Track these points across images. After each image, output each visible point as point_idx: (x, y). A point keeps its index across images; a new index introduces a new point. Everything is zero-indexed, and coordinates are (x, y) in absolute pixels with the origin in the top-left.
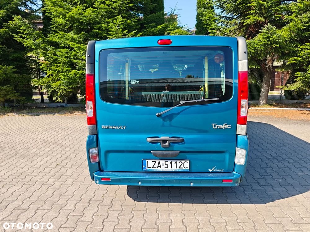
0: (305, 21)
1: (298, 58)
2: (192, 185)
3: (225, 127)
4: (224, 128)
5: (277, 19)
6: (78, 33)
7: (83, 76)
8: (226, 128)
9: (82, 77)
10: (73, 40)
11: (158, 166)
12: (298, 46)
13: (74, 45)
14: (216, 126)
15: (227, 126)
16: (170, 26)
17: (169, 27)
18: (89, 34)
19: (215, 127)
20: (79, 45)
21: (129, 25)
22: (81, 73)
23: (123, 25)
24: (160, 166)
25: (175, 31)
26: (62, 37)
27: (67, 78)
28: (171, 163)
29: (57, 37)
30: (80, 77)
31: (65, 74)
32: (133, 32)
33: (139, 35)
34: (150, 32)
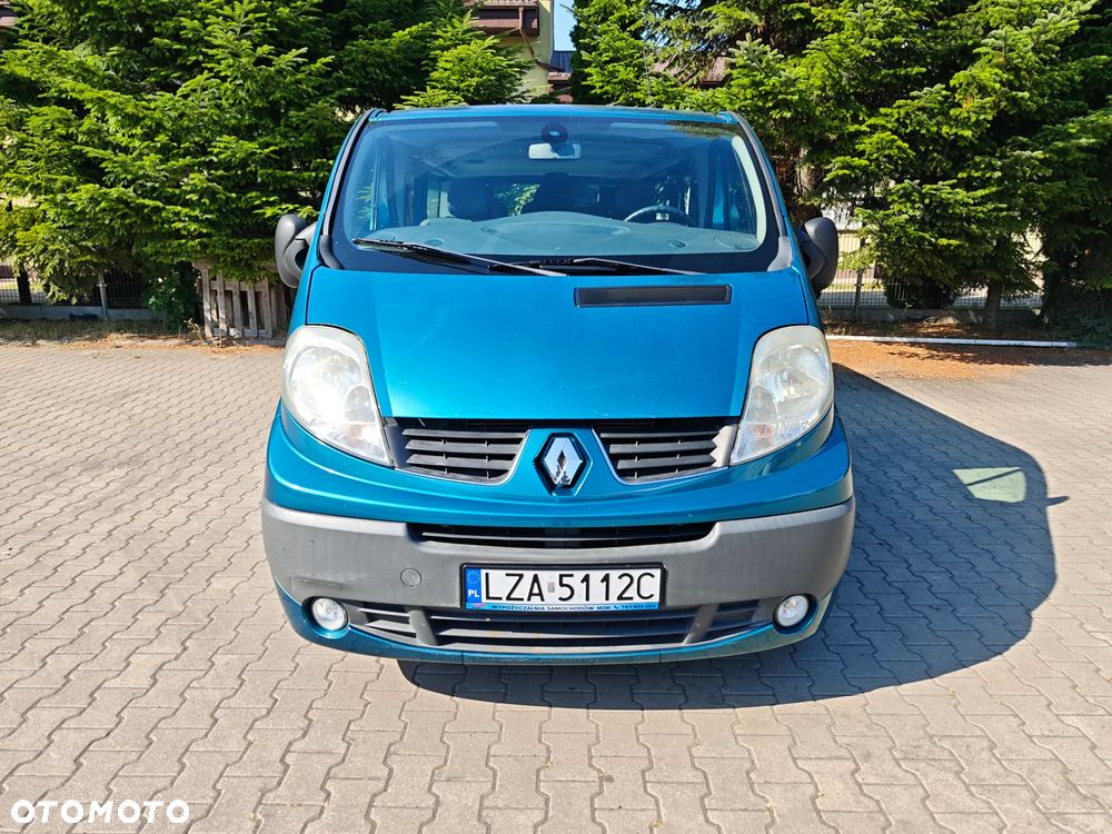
0: (875, 28)
1: (857, 161)
5: (798, 16)
6: (99, 49)
7: (121, 206)
9: (118, 210)
10: (85, 73)
12: (861, 118)
13: (82, 91)
16: (439, 32)
17: (437, 37)
18: (140, 51)
20: (101, 94)
21: (287, 25)
22: (115, 196)
23: (262, 24)
25: (454, 52)
26: (43, 63)
27: (65, 211)
29: (26, 61)
30: (112, 210)
31: (60, 197)
32: (294, 52)
33: (318, 65)
34: (367, 52)
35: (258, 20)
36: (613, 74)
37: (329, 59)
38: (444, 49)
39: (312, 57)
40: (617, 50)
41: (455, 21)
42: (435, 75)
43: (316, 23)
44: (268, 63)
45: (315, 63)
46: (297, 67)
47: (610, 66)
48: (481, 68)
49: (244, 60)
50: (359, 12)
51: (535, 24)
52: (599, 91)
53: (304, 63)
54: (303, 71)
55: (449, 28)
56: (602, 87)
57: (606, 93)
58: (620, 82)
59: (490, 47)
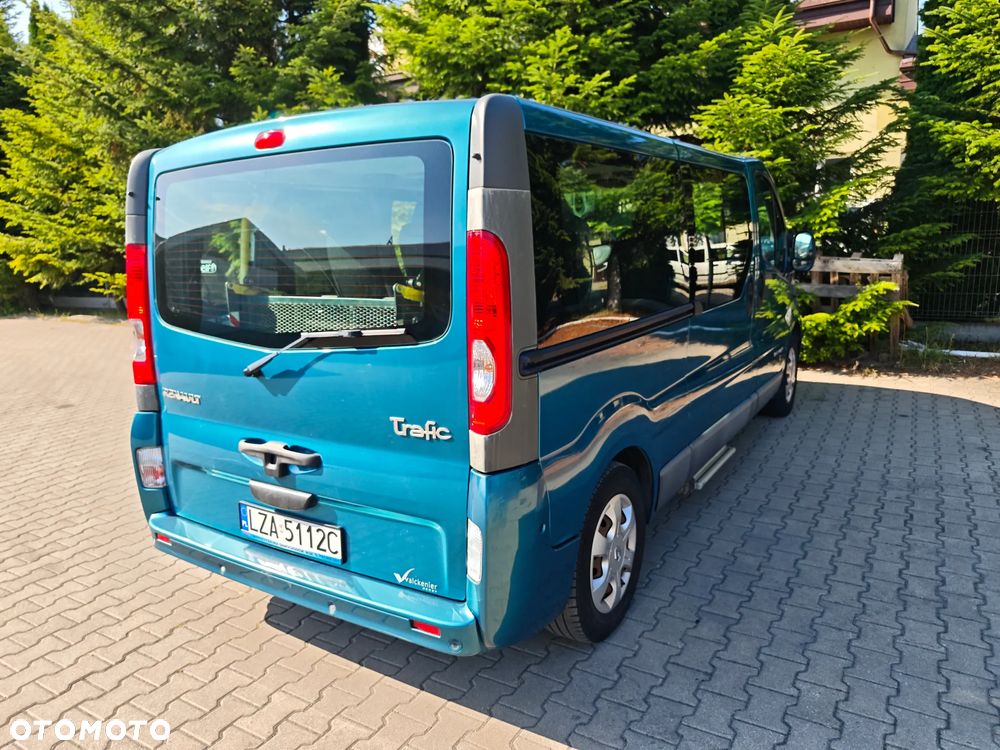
2: (332, 610)
3: (431, 436)
4: (428, 438)
8: (434, 437)
11: (271, 532)
14: (405, 427)
15: (435, 433)
16: (747, 36)
19: (400, 429)
21: (597, 54)
23: (575, 56)
24: (276, 532)
28: (298, 527)
32: (598, 77)
33: (621, 85)
34: (673, 68)
35: (572, 53)
36: (963, 48)
37: (632, 79)
38: (751, 52)
39: (615, 79)
40: (972, 18)
41: (765, 23)
42: (739, 80)
43: (628, 48)
44: (575, 91)
45: (617, 84)
46: (602, 91)
47: (960, 41)
48: (791, 67)
49: (554, 92)
50: (671, 31)
51: (889, 11)
52: (944, 71)
53: (609, 87)
54: (608, 94)
55: (759, 30)
56: (947, 66)
57: (954, 71)
58: (974, 56)
59: (801, 42)
